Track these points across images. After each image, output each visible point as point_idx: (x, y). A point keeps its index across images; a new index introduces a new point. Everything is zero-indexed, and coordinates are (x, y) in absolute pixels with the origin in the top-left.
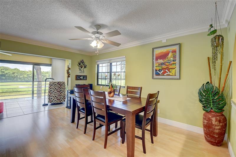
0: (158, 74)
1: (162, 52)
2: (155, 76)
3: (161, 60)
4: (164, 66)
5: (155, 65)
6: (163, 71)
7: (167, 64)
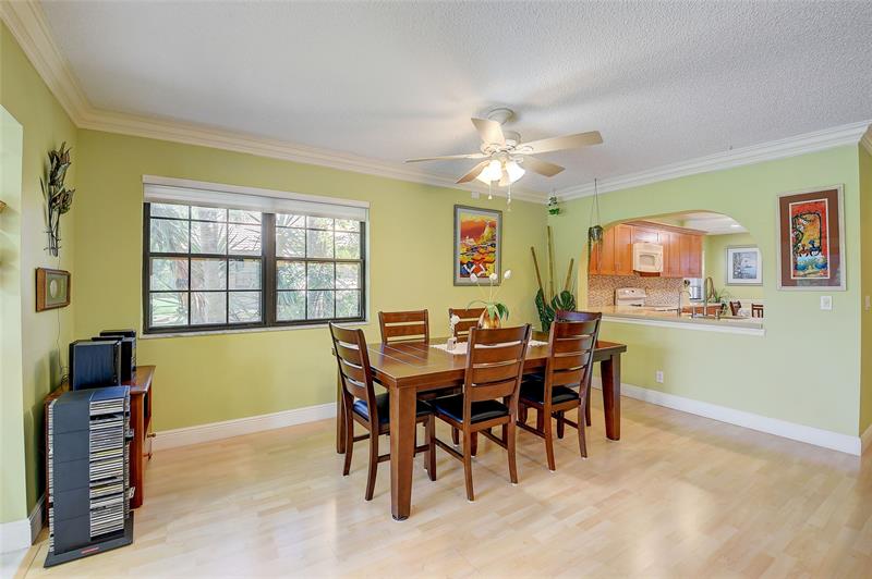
0: (465, 274)
1: (472, 222)
2: (460, 280)
3: (472, 240)
4: (477, 256)
5: (460, 250)
6: (474, 267)
7: (481, 250)
